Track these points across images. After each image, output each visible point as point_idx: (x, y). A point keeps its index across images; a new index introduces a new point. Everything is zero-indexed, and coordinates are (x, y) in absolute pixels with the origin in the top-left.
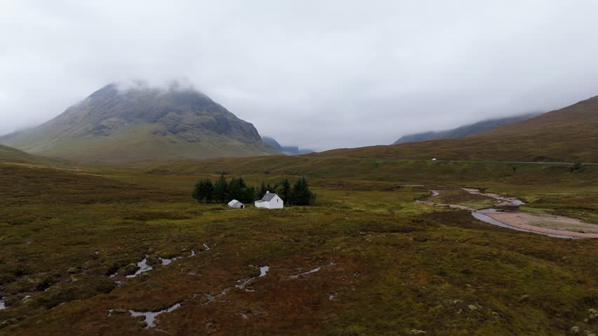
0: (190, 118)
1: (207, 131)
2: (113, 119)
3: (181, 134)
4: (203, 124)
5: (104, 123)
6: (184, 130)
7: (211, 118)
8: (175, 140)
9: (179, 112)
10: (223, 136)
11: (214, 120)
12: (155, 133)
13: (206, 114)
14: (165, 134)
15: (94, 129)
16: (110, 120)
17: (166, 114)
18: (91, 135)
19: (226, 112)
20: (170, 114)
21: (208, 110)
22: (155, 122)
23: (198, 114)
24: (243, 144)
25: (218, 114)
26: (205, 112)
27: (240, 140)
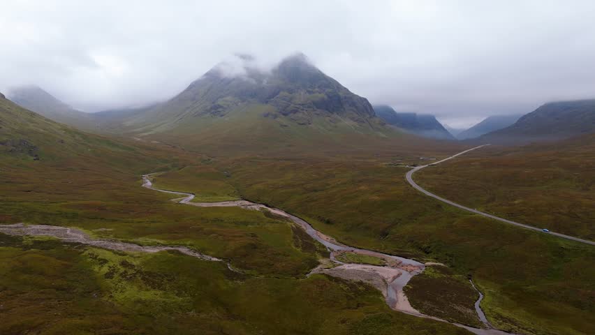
0: (301, 97)
1: (318, 111)
2: (229, 98)
3: (292, 116)
4: (314, 103)
5: (220, 102)
6: (295, 111)
7: (322, 95)
8: (285, 124)
9: (291, 91)
10: (335, 115)
11: (326, 97)
12: (266, 115)
13: (317, 91)
14: (275, 116)
15: (211, 108)
16: (224, 99)
17: (277, 94)
18: (208, 115)
19: (338, 86)
20: (282, 93)
21: (319, 87)
22: (267, 102)
23: (309, 92)
24: (355, 123)
25: (330, 90)
26: (317, 89)
27: (353, 119)
